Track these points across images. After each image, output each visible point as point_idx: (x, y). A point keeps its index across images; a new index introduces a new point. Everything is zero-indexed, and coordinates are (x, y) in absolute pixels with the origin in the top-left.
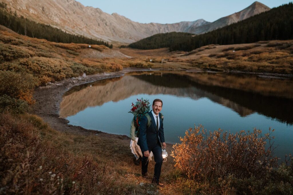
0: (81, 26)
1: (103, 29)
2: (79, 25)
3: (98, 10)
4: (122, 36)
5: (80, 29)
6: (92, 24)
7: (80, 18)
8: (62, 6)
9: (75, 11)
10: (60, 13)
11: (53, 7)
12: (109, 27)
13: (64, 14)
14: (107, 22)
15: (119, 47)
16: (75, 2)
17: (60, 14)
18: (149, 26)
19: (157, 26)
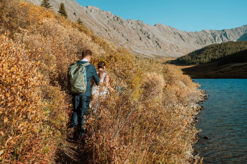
0: (122, 42)
1: (145, 43)
2: (120, 42)
3: (139, 22)
4: (167, 49)
5: (121, 45)
6: (133, 38)
7: (120, 33)
8: (102, 23)
9: (115, 26)
10: (101, 30)
11: (93, 25)
12: (152, 41)
13: (105, 31)
14: (149, 35)
15: (164, 63)
16: (115, 17)
17: (101, 32)
18: (201, 34)
19: (211, 34)
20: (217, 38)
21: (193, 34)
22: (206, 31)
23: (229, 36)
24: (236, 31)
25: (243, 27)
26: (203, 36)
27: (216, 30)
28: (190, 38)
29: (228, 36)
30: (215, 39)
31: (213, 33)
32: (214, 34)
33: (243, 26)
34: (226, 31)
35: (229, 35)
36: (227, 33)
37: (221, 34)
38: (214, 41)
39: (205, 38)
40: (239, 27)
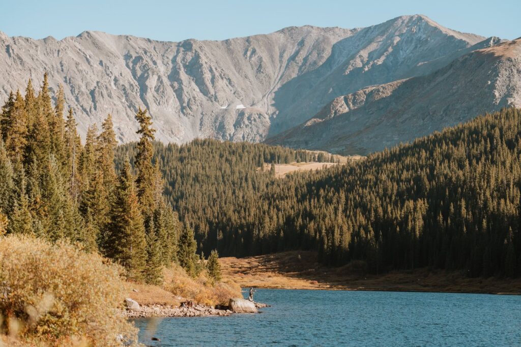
18: (71, 54)
19: (127, 57)
20: (152, 82)
21: (32, 52)
22: (100, 39)
23: (213, 80)
24: (249, 53)
25: (282, 35)
26: (84, 66)
27: (149, 40)
28: (14, 73)
29: (207, 76)
30: (144, 89)
31: (134, 55)
32: (139, 58)
33: (282, 31)
34: (200, 47)
35: (211, 71)
36: (203, 60)
37: (174, 61)
38: (139, 100)
39: (93, 79)
40: (265, 36)
